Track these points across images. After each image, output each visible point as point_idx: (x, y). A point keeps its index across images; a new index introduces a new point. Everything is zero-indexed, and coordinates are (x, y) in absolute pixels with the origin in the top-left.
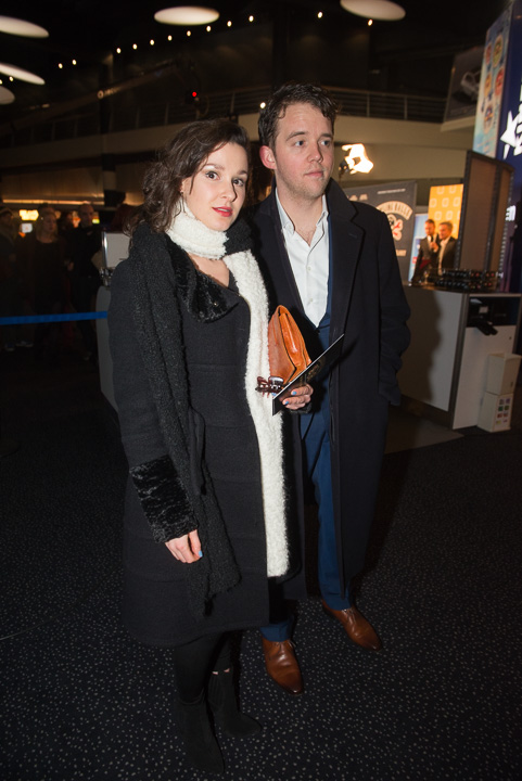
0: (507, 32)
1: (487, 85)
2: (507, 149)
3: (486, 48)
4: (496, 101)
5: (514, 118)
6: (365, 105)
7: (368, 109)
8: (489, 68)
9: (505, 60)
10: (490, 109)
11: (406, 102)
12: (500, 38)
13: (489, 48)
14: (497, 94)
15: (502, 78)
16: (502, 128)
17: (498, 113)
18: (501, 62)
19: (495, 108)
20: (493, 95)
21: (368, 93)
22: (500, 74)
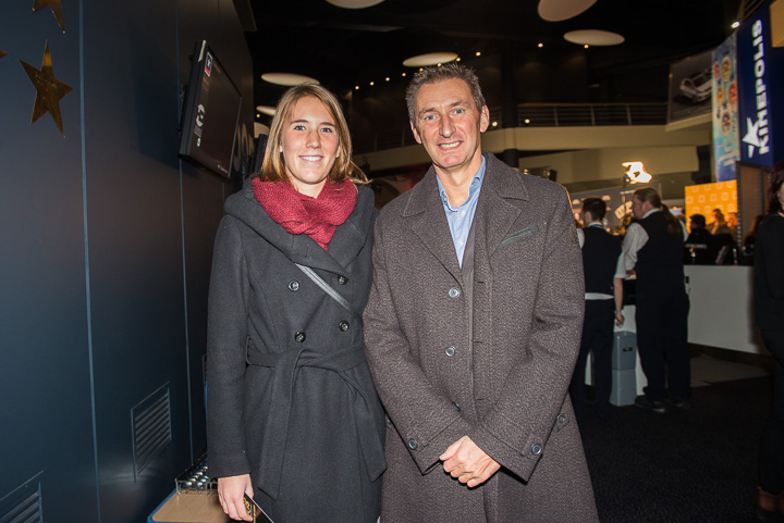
0: (733, 54)
1: (720, 96)
2: (751, 149)
3: (714, 67)
4: (732, 109)
5: (753, 123)
6: (590, 116)
7: (593, 119)
8: (719, 82)
9: (735, 76)
10: (726, 116)
11: (628, 109)
12: (726, 58)
13: (717, 66)
14: (732, 103)
15: (735, 91)
16: (743, 131)
17: (736, 120)
18: (732, 78)
19: (731, 115)
20: (728, 105)
21: (591, 105)
22: (732, 87)
